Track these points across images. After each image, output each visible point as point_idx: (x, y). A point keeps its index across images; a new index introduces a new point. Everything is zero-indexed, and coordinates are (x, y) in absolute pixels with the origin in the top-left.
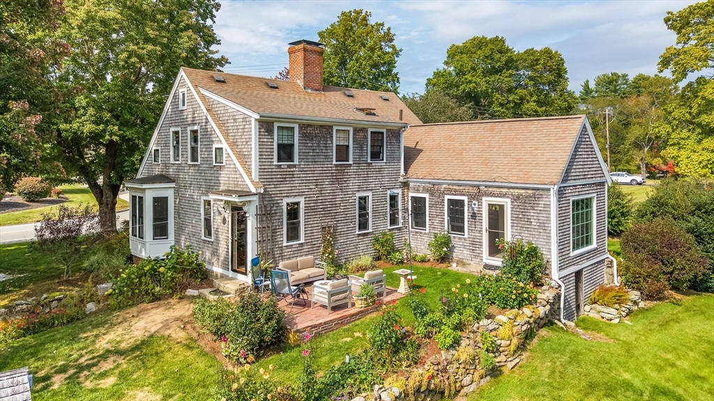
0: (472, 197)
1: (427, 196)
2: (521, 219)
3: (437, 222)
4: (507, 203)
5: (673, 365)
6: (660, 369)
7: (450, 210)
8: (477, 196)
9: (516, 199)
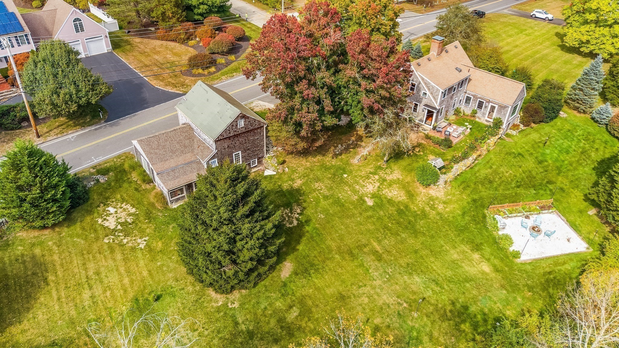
0: (487, 102)
1: (472, 97)
2: (499, 111)
3: (473, 105)
4: (497, 106)
5: (524, 148)
6: (521, 149)
7: (479, 103)
8: (489, 102)
9: (499, 106)
